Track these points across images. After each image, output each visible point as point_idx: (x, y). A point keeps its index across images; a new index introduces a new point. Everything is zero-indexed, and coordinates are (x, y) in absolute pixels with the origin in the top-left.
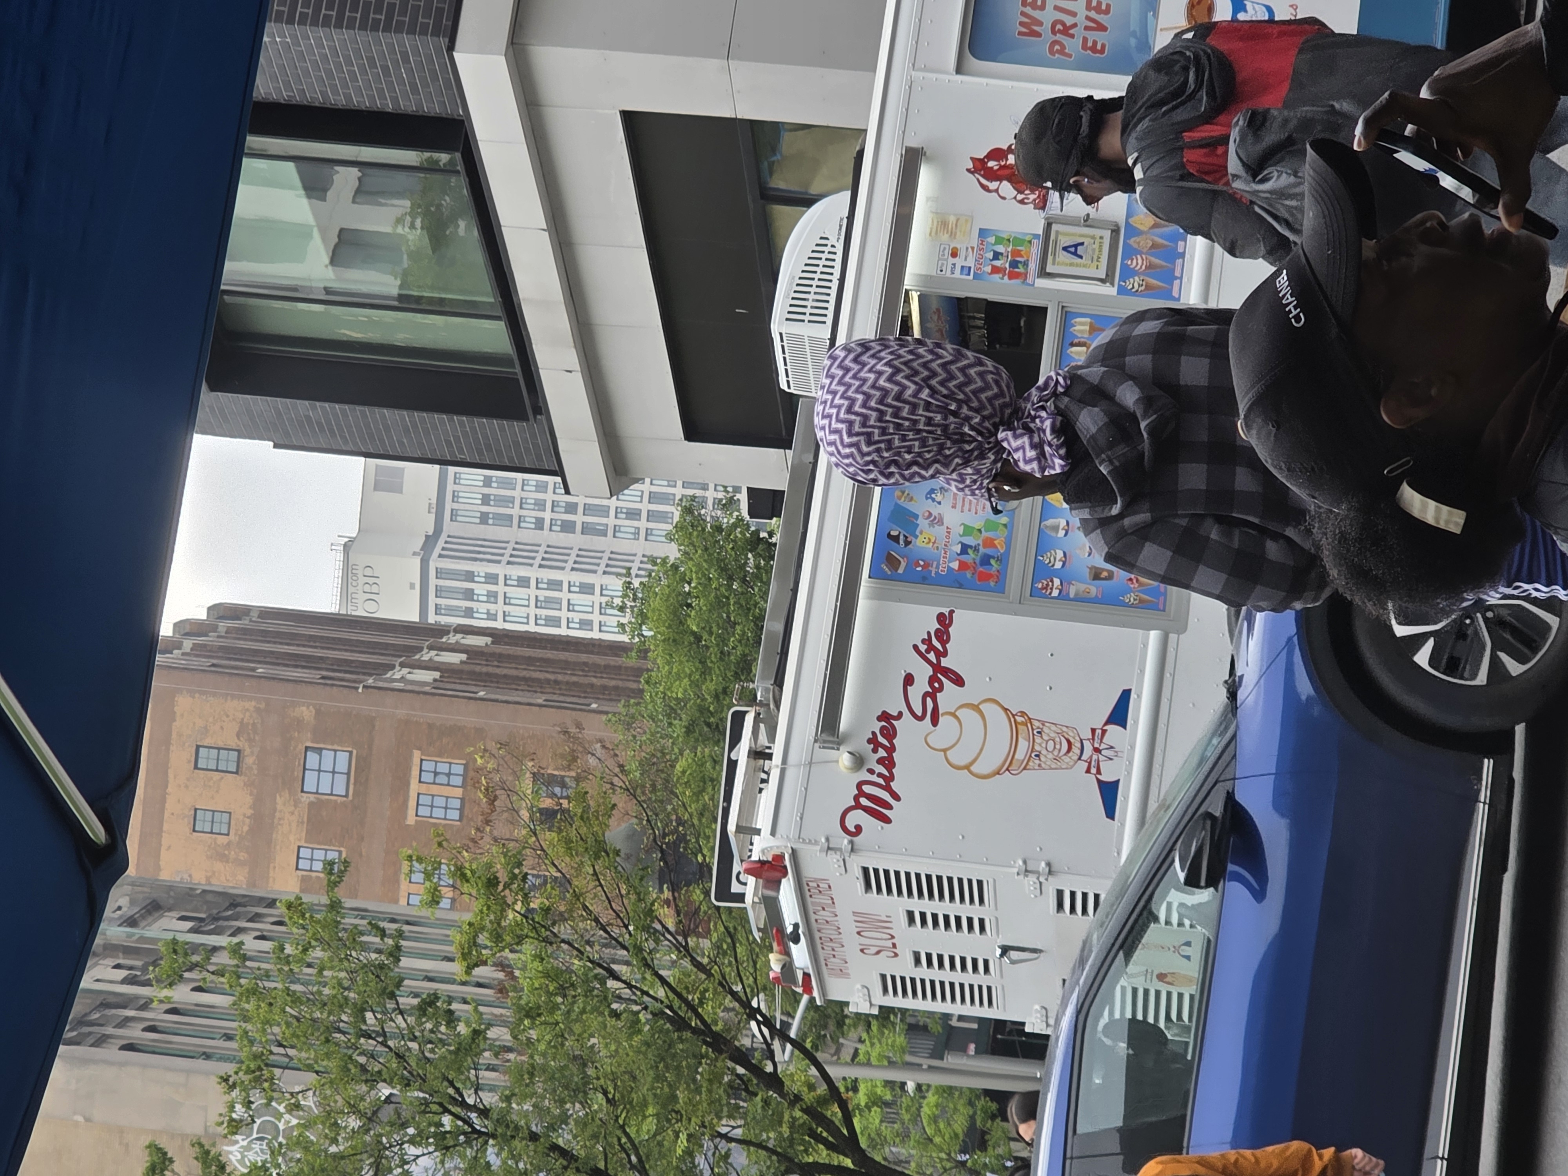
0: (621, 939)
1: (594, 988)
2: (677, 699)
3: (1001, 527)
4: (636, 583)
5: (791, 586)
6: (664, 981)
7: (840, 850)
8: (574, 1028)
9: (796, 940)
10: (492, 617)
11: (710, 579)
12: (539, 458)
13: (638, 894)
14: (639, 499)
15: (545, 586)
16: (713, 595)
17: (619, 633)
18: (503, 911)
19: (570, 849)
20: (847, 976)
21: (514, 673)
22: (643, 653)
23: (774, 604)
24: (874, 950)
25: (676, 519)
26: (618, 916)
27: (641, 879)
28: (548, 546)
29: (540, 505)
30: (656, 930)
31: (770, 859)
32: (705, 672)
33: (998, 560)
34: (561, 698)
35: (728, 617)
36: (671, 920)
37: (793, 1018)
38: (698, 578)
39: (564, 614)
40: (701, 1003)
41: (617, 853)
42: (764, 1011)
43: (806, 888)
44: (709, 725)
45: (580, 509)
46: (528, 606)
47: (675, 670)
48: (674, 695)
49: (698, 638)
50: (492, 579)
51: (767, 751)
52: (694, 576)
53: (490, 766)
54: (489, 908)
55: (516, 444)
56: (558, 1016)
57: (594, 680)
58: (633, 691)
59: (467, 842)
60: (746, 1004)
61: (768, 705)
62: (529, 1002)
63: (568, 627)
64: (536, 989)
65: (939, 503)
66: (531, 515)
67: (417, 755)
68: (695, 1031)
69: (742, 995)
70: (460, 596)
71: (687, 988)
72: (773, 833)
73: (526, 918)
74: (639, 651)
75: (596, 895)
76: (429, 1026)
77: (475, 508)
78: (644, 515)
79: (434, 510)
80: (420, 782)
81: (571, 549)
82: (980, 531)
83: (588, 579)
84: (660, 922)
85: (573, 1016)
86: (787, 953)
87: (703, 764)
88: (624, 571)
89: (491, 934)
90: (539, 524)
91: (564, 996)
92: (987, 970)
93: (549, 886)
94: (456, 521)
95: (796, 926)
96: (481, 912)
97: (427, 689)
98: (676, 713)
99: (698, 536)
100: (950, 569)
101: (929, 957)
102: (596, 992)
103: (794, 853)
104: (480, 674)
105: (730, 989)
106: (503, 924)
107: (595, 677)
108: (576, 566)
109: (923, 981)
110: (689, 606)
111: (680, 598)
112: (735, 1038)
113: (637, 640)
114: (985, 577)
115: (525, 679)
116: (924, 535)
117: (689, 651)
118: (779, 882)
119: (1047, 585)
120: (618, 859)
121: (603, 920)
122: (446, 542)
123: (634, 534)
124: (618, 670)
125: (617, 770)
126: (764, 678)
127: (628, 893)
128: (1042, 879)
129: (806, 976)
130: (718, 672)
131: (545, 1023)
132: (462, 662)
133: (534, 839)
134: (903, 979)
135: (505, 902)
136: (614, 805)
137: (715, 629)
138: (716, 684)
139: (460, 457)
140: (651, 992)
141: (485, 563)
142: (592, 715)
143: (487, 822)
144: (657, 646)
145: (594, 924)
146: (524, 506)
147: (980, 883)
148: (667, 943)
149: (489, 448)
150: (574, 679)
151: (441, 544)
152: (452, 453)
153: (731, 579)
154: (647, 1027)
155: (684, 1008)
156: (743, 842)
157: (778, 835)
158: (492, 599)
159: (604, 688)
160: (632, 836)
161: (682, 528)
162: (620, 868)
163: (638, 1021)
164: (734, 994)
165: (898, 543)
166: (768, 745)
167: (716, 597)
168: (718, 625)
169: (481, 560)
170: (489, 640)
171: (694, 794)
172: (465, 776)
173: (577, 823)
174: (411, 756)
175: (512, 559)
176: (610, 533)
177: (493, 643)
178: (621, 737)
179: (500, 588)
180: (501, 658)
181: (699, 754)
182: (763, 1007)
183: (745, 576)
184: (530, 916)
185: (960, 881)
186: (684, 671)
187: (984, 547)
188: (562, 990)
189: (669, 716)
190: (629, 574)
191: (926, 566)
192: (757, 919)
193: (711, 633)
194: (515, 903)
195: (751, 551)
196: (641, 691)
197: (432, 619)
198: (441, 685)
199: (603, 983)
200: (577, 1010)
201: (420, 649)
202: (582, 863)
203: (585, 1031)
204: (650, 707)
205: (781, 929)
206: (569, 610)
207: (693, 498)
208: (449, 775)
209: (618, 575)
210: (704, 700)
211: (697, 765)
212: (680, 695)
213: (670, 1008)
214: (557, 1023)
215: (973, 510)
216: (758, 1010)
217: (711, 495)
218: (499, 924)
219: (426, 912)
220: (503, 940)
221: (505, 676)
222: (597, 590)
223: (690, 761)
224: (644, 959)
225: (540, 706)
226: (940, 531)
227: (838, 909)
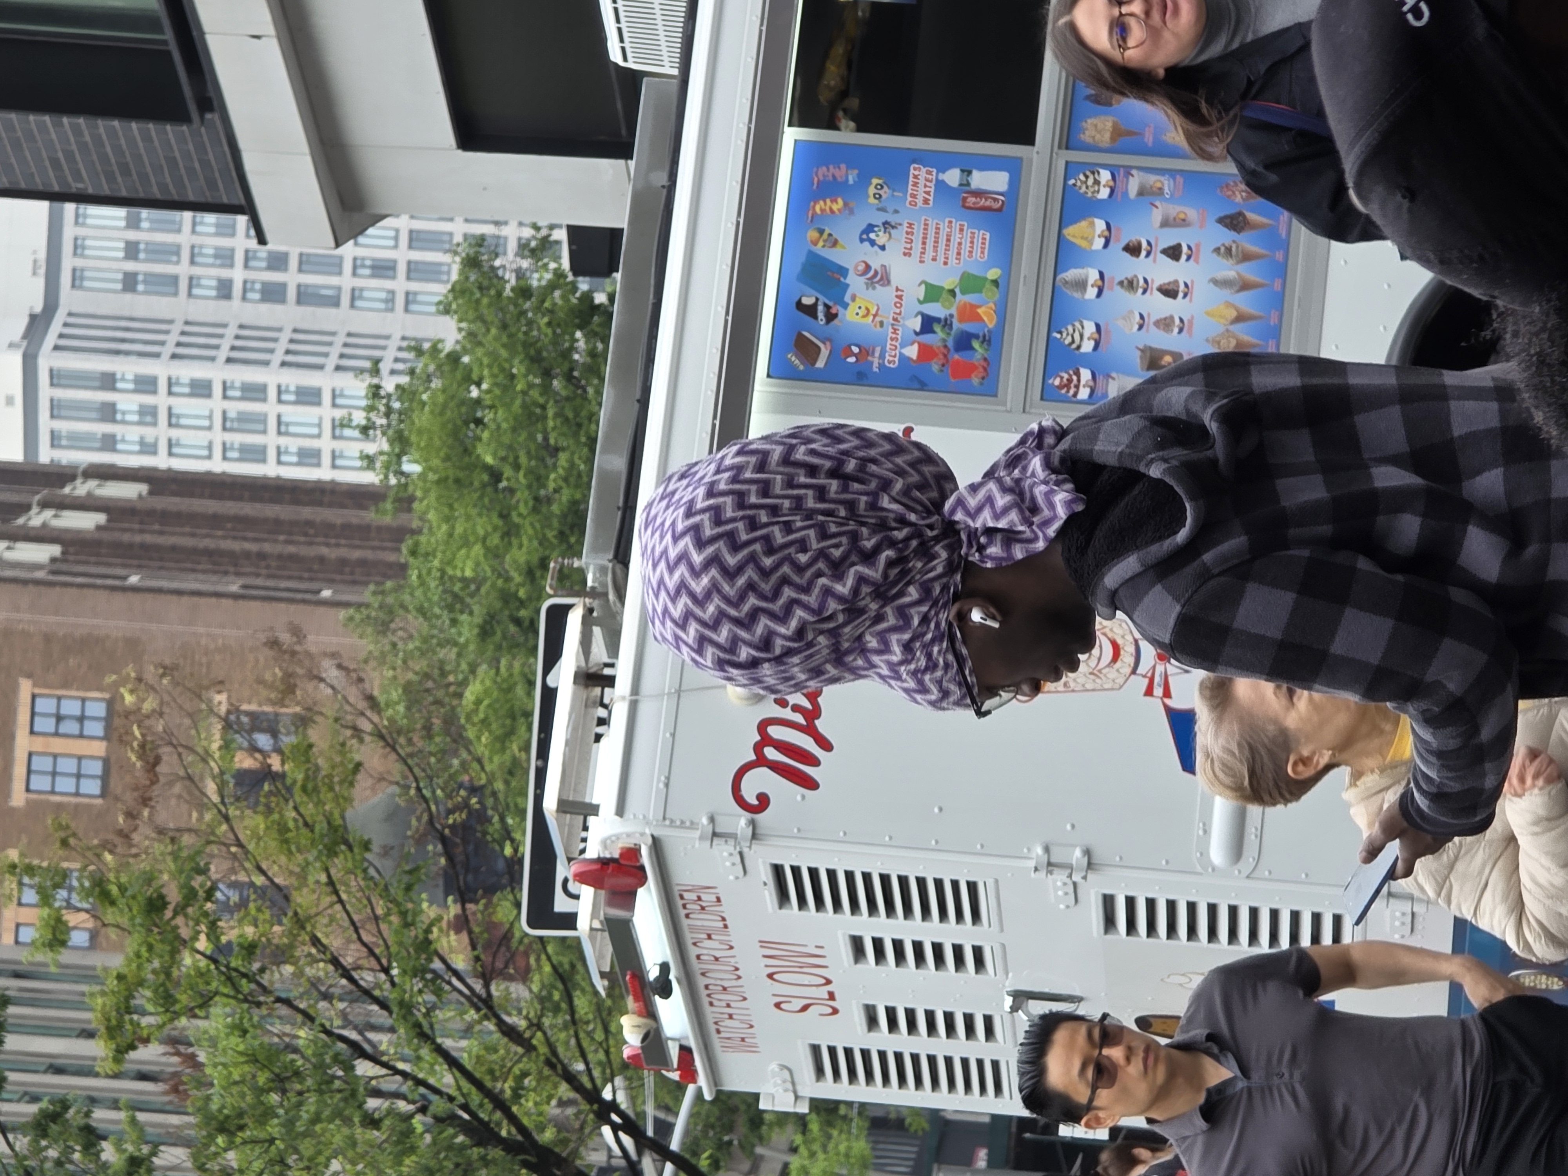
0: (377, 993)
1: (334, 1077)
2: (464, 580)
3: (988, 285)
4: (389, 385)
5: (638, 396)
6: (453, 1063)
7: (734, 836)
8: (301, 1148)
9: (666, 992)
10: (148, 448)
11: (513, 377)
12: (212, 184)
13: (403, 914)
14: (392, 243)
15: (238, 394)
16: (518, 402)
17: (361, 469)
18: (174, 953)
19: (286, 841)
20: (752, 1049)
21: (188, 542)
22: (405, 502)
23: (612, 423)
24: (799, 1004)
25: (455, 276)
26: (371, 952)
27: (408, 888)
28: (241, 327)
29: (225, 257)
30: (437, 975)
31: (616, 855)
32: (510, 532)
33: (986, 340)
34: (271, 583)
35: (546, 439)
36: (461, 957)
37: (676, 1114)
38: (494, 376)
39: (271, 440)
40: (517, 1094)
41: (366, 846)
42: (623, 1107)
43: (680, 903)
44: (518, 622)
45: (293, 263)
46: (210, 428)
47: (459, 529)
48: (459, 574)
49: (496, 476)
50: (146, 385)
51: (607, 671)
52: (486, 372)
53: (149, 705)
54: (150, 948)
55: (172, 162)
56: (274, 1128)
57: (324, 551)
58: (390, 565)
59: (111, 837)
60: (593, 1096)
61: (606, 594)
62: (223, 1107)
63: (279, 462)
64: (236, 1083)
65: (883, 248)
66: (210, 274)
67: (26, 688)
68: (509, 1146)
69: (585, 1080)
70: (94, 415)
71: (491, 1072)
72: (620, 811)
73: (215, 961)
74: (398, 500)
75: (332, 919)
76: (53, 1153)
77: (115, 265)
78: (402, 269)
79: (42, 271)
80: (32, 732)
81: (280, 330)
82: (952, 292)
83: (310, 379)
84: (443, 960)
85: (300, 1127)
86: (650, 1013)
87: (510, 689)
88: (367, 364)
89: (155, 991)
90: (224, 290)
91: (284, 1092)
92: (989, 1032)
93: (252, 906)
94: (81, 288)
95: (665, 968)
96: (138, 955)
97: (40, 575)
98: (461, 601)
99: (490, 305)
100: (903, 359)
101: (891, 1013)
102: (337, 1084)
103: (657, 845)
104: (131, 546)
105: (565, 1069)
106: (175, 973)
107: (328, 545)
108: (290, 358)
109: (882, 1055)
110: (479, 422)
111: (464, 409)
112: (575, 1153)
113: (393, 481)
114: (963, 371)
115: (209, 553)
116: (858, 302)
117: (481, 497)
118: (634, 894)
119: (1070, 381)
120: (368, 855)
121: (348, 961)
122: (66, 325)
123: (386, 301)
124: (364, 532)
125: (362, 705)
126: (596, 549)
127: (388, 914)
128: (1077, 877)
129: (685, 1051)
130: (530, 531)
131: (254, 1142)
132: (99, 528)
133: (224, 827)
134: (849, 1052)
135: (178, 937)
136: (358, 765)
137: (523, 460)
138: (529, 553)
139: (76, 186)
140: (432, 1081)
141: (133, 358)
142: (322, 610)
143: (145, 801)
144: (426, 491)
145: (331, 968)
146: (198, 259)
147: (972, 887)
148: (455, 995)
149: (125, 170)
150: (292, 549)
151: (56, 327)
152: (61, 180)
153: (547, 374)
154: (428, 1138)
155: (489, 1106)
156: (571, 826)
157: (629, 814)
158: (149, 419)
159: (343, 562)
160: (393, 815)
161: (463, 292)
162: (372, 872)
163: (411, 1131)
164: (570, 1078)
165: (815, 317)
166: (607, 660)
167: (524, 406)
168: (528, 453)
169: (127, 353)
170: (143, 488)
171: (497, 739)
172: (108, 720)
173: (298, 796)
174: (15, 689)
175: (181, 351)
176: (345, 300)
177: (151, 493)
178: (371, 647)
179: (161, 400)
180: (166, 518)
181: (503, 670)
182: (622, 1099)
183: (572, 370)
184: (222, 959)
185: (939, 883)
186: (474, 532)
187: (961, 320)
188: (280, 1083)
189: (450, 608)
190: (375, 371)
191: (865, 353)
192: (600, 958)
193: (517, 467)
194: (195, 938)
195: (581, 327)
196: (403, 568)
197: (46, 455)
198: (65, 567)
199: (349, 1068)
200: (305, 1116)
201: (27, 508)
202: (308, 863)
203: (319, 1153)
204: (418, 593)
205: (639, 973)
206: (279, 433)
207: (480, 241)
208: (81, 719)
209: (359, 372)
210: (508, 579)
211: (501, 690)
212: (468, 573)
213: (465, 1107)
214: (272, 1141)
215: (941, 259)
216: (613, 1106)
217: (513, 234)
218: (168, 975)
219: (42, 956)
220: (176, 1001)
221: (174, 548)
222: (326, 398)
223: (488, 683)
224: (418, 1025)
225: (235, 597)
226: (884, 295)
227: (735, 935)
